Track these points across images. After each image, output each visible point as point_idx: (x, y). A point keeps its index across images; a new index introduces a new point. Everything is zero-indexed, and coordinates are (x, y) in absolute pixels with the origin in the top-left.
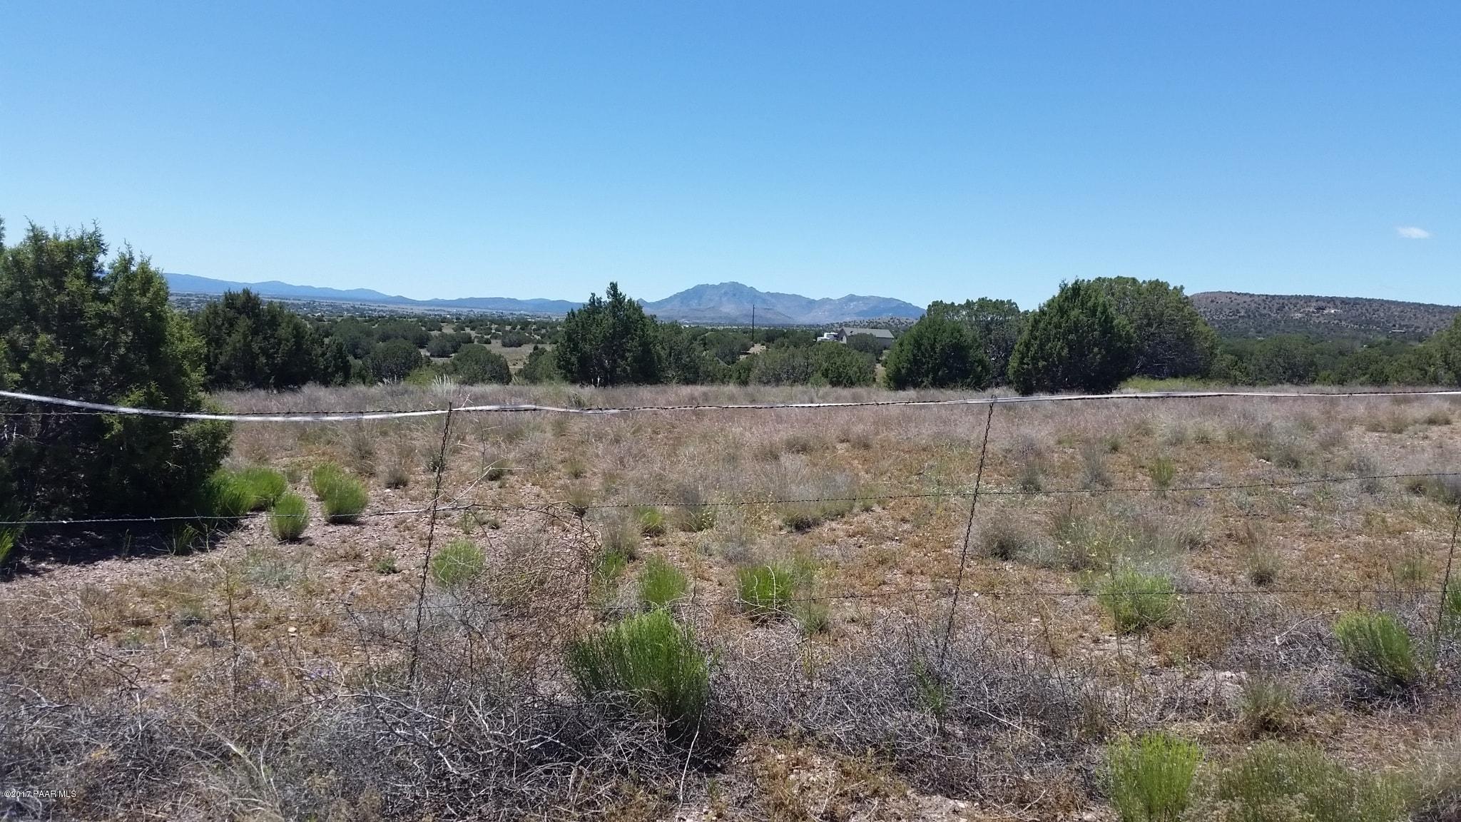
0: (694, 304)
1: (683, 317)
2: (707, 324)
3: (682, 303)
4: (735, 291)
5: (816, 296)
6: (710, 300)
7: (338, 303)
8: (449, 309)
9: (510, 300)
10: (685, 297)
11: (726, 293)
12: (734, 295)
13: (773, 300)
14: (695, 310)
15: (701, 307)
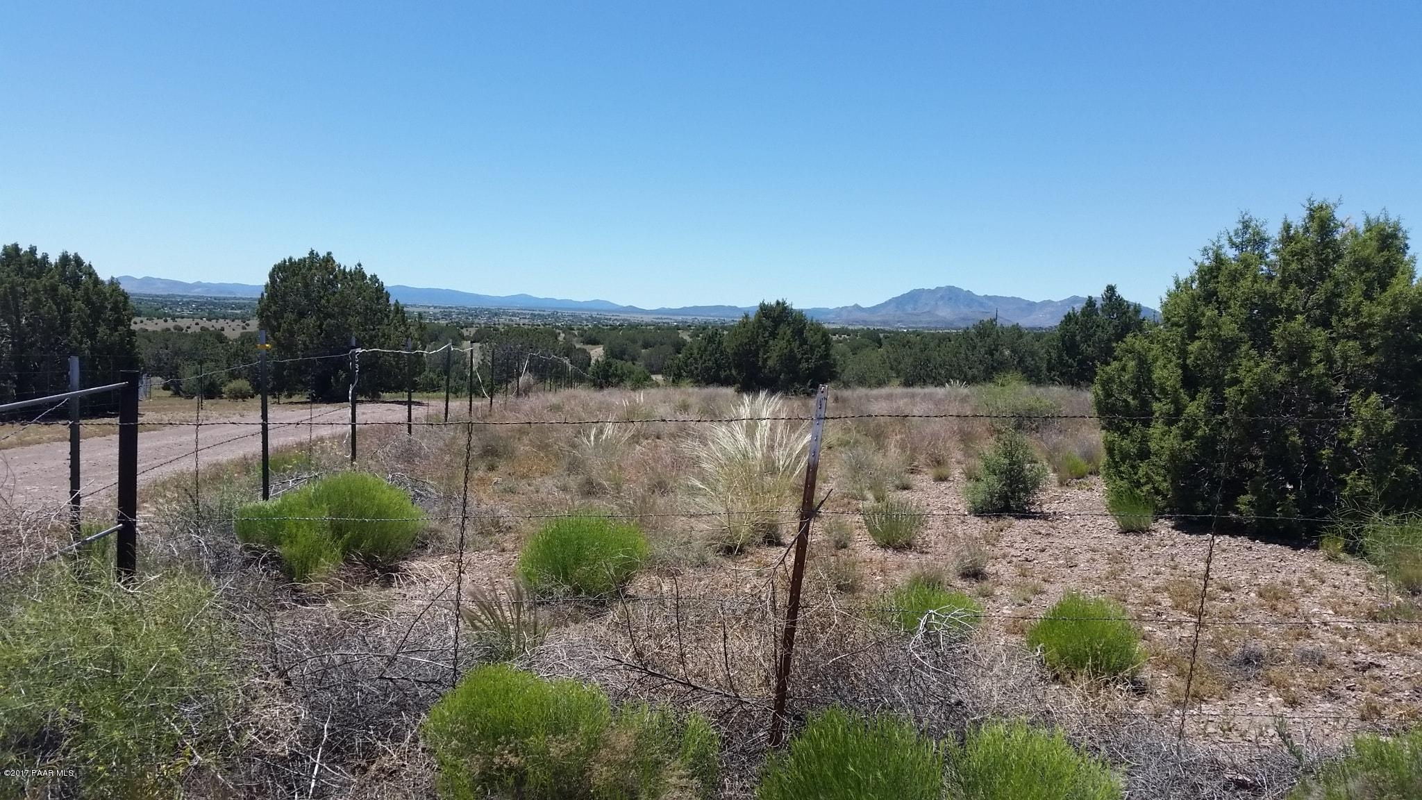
0: (909, 309)
1: (899, 322)
2: (923, 327)
3: (897, 307)
4: (952, 295)
5: (1037, 299)
6: (926, 304)
7: (577, 313)
8: (676, 318)
9: (730, 307)
10: (899, 302)
11: (942, 298)
12: (950, 299)
13: (991, 303)
14: (911, 314)
15: (917, 311)
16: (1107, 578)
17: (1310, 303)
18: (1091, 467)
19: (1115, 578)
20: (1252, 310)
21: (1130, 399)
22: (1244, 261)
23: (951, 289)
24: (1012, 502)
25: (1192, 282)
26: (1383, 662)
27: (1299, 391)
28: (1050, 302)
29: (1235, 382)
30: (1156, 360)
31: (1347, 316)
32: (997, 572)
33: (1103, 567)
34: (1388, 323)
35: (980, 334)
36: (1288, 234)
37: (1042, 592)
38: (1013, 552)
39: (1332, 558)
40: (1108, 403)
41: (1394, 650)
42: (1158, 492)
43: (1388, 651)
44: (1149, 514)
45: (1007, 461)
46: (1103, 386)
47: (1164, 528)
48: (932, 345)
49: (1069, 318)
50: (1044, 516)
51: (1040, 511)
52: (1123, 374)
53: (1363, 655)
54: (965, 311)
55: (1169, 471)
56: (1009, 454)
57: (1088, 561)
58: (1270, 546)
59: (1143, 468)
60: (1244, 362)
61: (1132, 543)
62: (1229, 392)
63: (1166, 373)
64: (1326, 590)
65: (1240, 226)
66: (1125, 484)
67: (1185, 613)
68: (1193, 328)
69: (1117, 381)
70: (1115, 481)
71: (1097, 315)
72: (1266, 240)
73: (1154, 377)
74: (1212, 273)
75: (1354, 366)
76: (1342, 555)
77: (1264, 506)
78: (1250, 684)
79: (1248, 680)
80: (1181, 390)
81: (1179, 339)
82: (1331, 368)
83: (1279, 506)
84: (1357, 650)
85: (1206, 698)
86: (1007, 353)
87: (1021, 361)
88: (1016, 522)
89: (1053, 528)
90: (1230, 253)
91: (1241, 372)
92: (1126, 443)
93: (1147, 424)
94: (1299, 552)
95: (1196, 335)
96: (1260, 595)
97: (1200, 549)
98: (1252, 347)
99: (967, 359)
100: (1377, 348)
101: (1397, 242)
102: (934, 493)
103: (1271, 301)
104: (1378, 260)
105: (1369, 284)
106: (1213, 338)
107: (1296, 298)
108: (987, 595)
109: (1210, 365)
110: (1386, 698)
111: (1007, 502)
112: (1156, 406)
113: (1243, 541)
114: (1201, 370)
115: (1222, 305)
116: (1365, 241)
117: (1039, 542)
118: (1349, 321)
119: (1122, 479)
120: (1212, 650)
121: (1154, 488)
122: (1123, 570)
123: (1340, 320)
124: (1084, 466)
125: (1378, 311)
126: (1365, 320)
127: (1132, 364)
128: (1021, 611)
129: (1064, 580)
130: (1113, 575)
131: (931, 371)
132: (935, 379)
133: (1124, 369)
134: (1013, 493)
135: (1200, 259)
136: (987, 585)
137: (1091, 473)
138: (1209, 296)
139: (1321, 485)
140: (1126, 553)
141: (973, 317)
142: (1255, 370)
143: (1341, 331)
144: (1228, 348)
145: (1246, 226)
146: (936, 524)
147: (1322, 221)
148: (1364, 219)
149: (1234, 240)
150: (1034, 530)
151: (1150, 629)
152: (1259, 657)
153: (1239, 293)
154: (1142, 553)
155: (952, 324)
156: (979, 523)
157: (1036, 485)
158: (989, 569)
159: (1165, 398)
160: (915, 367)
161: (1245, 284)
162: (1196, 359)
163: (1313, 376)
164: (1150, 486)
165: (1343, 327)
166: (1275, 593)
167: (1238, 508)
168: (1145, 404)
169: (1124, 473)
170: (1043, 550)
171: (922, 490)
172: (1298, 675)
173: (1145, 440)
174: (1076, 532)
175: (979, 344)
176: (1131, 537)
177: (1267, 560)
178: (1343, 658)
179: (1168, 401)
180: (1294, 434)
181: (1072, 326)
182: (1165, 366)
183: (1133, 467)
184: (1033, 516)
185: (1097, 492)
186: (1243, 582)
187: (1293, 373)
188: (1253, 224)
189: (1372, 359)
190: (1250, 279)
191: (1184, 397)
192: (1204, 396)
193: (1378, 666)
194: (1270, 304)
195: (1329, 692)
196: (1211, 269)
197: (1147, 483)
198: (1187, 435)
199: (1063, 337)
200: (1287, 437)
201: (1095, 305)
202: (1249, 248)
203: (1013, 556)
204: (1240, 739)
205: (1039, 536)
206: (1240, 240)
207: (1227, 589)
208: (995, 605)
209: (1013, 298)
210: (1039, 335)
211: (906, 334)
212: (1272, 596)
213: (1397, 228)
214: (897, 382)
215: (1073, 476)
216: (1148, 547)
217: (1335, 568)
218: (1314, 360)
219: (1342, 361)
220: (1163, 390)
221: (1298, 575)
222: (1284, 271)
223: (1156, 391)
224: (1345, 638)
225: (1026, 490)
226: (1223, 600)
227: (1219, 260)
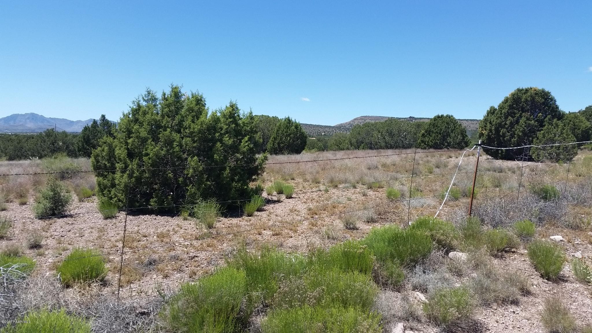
0: (12, 123)
1: (6, 129)
3: (5, 122)
4: (33, 117)
5: (75, 120)
6: (20, 121)
11: (28, 118)
12: (33, 119)
13: (53, 121)
14: (13, 126)
15: (15, 125)
16: (97, 239)
17: (173, 124)
18: (92, 193)
19: (100, 239)
20: (152, 126)
21: (106, 163)
22: (148, 107)
23: (33, 114)
24: (56, 212)
25: (129, 114)
26: (198, 255)
27: (171, 157)
28: (80, 121)
29: (147, 155)
30: (116, 146)
31: (187, 129)
32: (47, 244)
33: (95, 234)
34: (200, 131)
35: (47, 135)
36: (165, 97)
37: (67, 250)
38: (55, 233)
39: (185, 219)
40: (97, 165)
41: (203, 250)
42: (120, 201)
43: (200, 250)
44: (116, 210)
45: (52, 193)
46: (95, 158)
47: (122, 215)
48: (23, 140)
49: (86, 129)
50: (71, 216)
51: (69, 214)
52: (103, 152)
53: (192, 254)
54: (40, 124)
55: (123, 191)
56: (53, 190)
57: (89, 233)
58: (163, 217)
59: (113, 191)
60: (150, 147)
61: (109, 223)
62: (145, 159)
63: (120, 152)
64: (182, 231)
65: (147, 93)
66: (106, 199)
67: (127, 249)
68: (129, 133)
69: (101, 156)
70: (102, 198)
71: (98, 127)
72: (157, 99)
73: (116, 154)
74: (137, 111)
75: (189, 147)
76: (189, 218)
77: (160, 202)
78: (151, 272)
79: (150, 271)
80: (127, 159)
81: (124, 138)
82: (181, 148)
83: (165, 201)
84: (190, 252)
85: (133, 282)
86: (61, 144)
87: (67, 147)
88: (58, 220)
89: (75, 221)
90: (144, 104)
91: (149, 151)
92: (105, 182)
93: (114, 173)
94: (174, 218)
95: (131, 136)
96: (158, 237)
97: (136, 222)
98: (153, 141)
99: (41, 147)
100: (197, 140)
101: (202, 102)
102: (20, 210)
103: (158, 123)
104: (196, 108)
105: (193, 117)
106: (137, 137)
107: (168, 122)
108: (41, 255)
109: (136, 147)
110: (198, 268)
111: (53, 212)
112: (117, 165)
113: (154, 216)
114: (134, 150)
115: (141, 124)
116: (191, 101)
117: (68, 227)
118: (187, 131)
119: (104, 196)
120: (137, 262)
121: (118, 199)
122: (104, 235)
123: (184, 130)
124: (90, 192)
125: (196, 127)
126: (192, 130)
127: (106, 148)
128: (56, 260)
129: (78, 242)
130: (100, 237)
131: (24, 153)
132: (26, 156)
133: (103, 150)
134: (56, 207)
135: (132, 106)
136: (42, 250)
137: (93, 195)
138: (136, 121)
139: (181, 192)
140: (106, 227)
141: (43, 127)
142: (154, 150)
143: (185, 134)
144: (144, 141)
145: (149, 93)
146: (19, 225)
147: (175, 93)
148: (191, 93)
149: (145, 98)
150: (66, 223)
151: (113, 257)
152: (155, 261)
153: (146, 120)
154: (113, 227)
155: (34, 131)
156: (40, 222)
157: (67, 202)
158: (43, 243)
159: (121, 162)
160: (15, 151)
161: (148, 116)
162: (132, 145)
163: (175, 152)
164: (116, 198)
165: (185, 133)
166: (163, 235)
167: (151, 204)
168: (113, 165)
169: (105, 194)
170: (69, 231)
171: (13, 210)
172: (169, 265)
173: (113, 179)
174: (85, 221)
175: (47, 140)
176: (109, 220)
177: (162, 223)
178: (186, 256)
179: (122, 163)
180: (170, 173)
181: (87, 132)
182: (120, 149)
183: (108, 191)
184: (66, 216)
185: (94, 203)
186: (152, 233)
187: (168, 151)
188: (151, 92)
189: (195, 145)
190: (150, 114)
191: (128, 161)
192: (136, 161)
193: (197, 257)
194: (158, 124)
195: (180, 270)
196: (136, 110)
197: (115, 197)
198: (130, 176)
199: (84, 137)
200: (167, 175)
201: (97, 123)
202: (151, 102)
203: (55, 235)
204: (145, 295)
205: (68, 225)
206: (147, 98)
207: (145, 236)
208: (45, 259)
209: (63, 119)
210: (75, 136)
211: (10, 136)
212: (161, 236)
213: (202, 97)
214: (5, 158)
215: (84, 197)
216: (115, 224)
217: (186, 222)
218: (174, 146)
219: (185, 146)
220: (120, 159)
221: (173, 227)
222: (162, 111)
223: (117, 159)
224: (186, 248)
225: (63, 206)
226: (144, 241)
227: (139, 106)
